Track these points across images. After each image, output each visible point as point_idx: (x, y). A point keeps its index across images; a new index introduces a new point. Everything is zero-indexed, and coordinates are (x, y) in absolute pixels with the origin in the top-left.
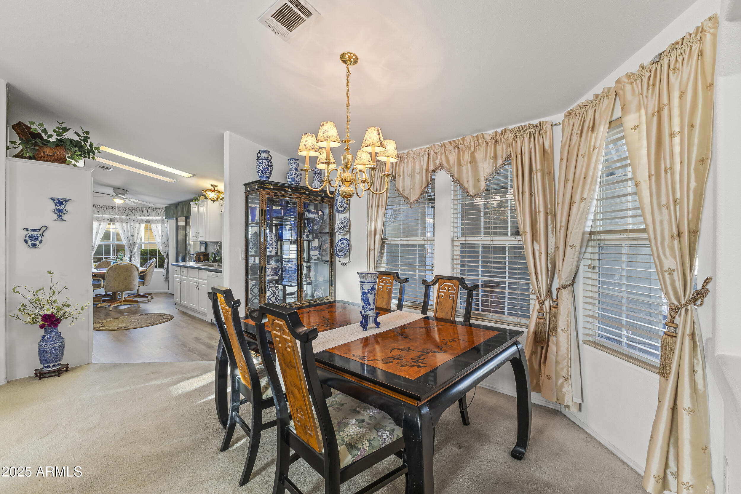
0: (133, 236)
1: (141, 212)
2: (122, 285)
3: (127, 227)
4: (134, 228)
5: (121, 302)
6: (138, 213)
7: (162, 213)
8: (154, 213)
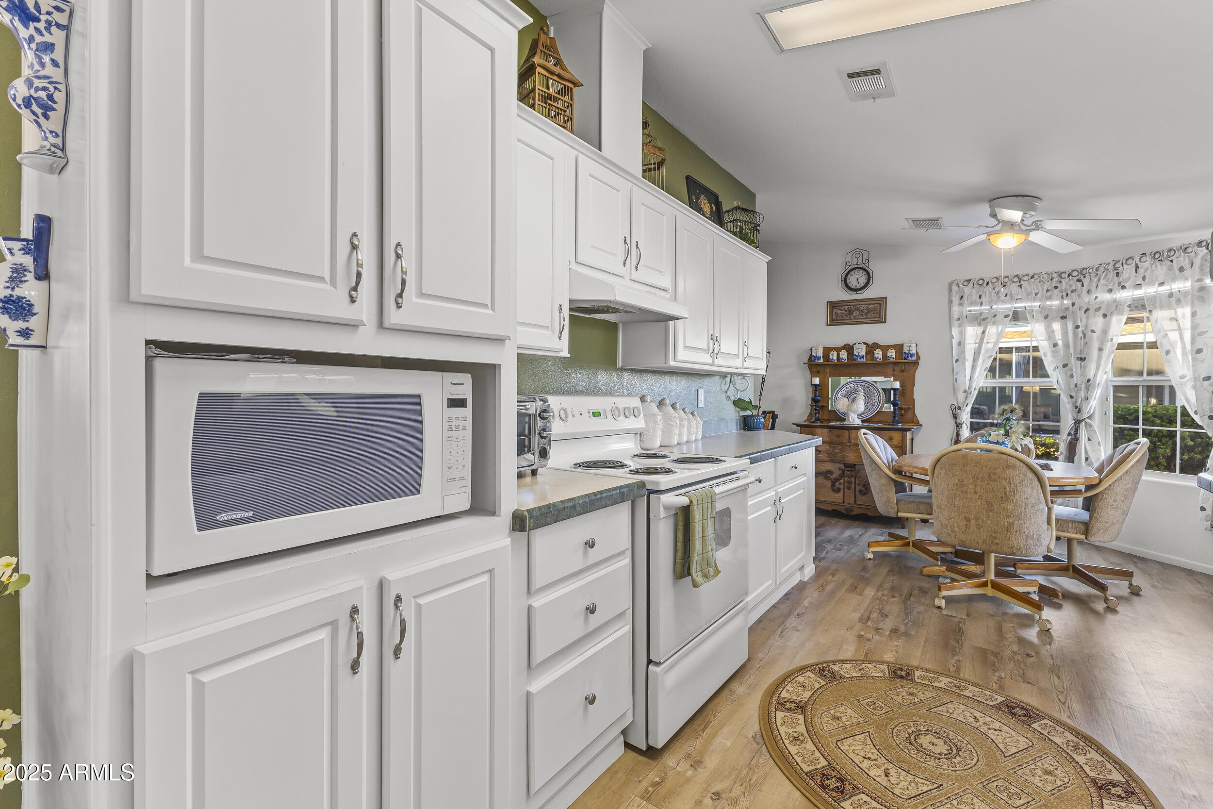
0: (1082, 359)
1: (1112, 275)
2: (979, 527)
3: (1065, 333)
4: (1089, 333)
5: (985, 584)
6: (1102, 282)
7: (1197, 262)
8: (1161, 270)
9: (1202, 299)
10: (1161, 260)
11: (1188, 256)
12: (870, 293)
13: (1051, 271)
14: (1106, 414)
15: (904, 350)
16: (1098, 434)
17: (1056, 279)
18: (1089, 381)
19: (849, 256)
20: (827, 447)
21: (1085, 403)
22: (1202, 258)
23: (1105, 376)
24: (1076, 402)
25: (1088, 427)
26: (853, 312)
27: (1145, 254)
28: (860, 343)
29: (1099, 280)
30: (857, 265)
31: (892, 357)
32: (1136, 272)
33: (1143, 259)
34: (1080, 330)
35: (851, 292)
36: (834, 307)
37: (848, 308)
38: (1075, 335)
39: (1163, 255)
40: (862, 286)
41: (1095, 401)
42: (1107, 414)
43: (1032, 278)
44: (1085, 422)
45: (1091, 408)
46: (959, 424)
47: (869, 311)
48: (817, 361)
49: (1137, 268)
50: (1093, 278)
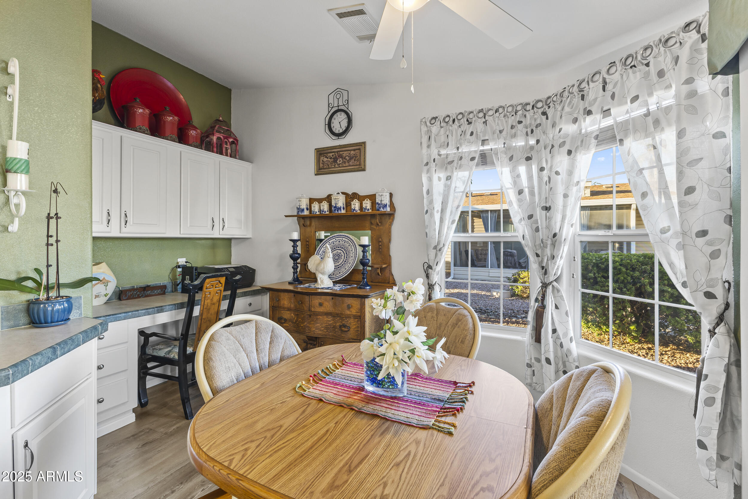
8: (634, 80)
9: (692, 110)
10: (634, 66)
11: (670, 50)
12: (350, 139)
13: (515, 102)
14: (573, 277)
15: (377, 200)
16: (566, 302)
17: (520, 113)
18: (555, 235)
19: (331, 97)
20: (292, 315)
21: (551, 262)
22: (691, 48)
23: (572, 230)
24: (542, 261)
25: (556, 291)
26: (337, 160)
27: (614, 62)
28: (339, 193)
29: (563, 109)
30: (338, 106)
31: (367, 208)
32: (604, 90)
33: (613, 70)
34: (545, 172)
35: (334, 137)
36: (321, 154)
37: (333, 155)
38: (540, 178)
39: (636, 57)
40: (344, 130)
41: (562, 261)
42: (575, 276)
43: (496, 112)
44: (553, 285)
45: (558, 269)
46: (431, 285)
47: (351, 158)
48: (301, 214)
49: (605, 83)
50: (557, 106)
